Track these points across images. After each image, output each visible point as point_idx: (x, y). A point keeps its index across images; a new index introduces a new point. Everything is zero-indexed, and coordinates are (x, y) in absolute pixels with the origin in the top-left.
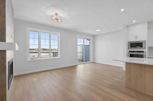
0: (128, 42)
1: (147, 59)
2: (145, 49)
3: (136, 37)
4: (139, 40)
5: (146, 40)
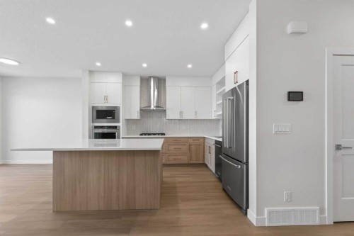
0: (93, 107)
1: (121, 139)
2: (118, 122)
3: (106, 98)
4: (110, 104)
5: (121, 106)
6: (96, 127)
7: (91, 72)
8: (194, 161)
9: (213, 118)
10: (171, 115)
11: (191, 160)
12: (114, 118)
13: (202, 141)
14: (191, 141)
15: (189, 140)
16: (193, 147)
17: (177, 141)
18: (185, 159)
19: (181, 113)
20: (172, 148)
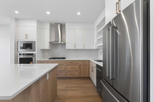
2: (35, 51)
5: (36, 41)
7: (17, 20)
8: (82, 76)
9: (95, 48)
10: (68, 46)
11: (81, 75)
12: (31, 48)
13: (87, 63)
14: (80, 63)
15: (79, 62)
16: (82, 67)
17: (72, 62)
18: (77, 74)
19: (75, 45)
20: (68, 67)
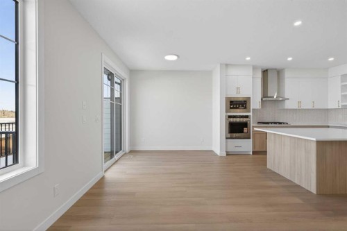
0: (226, 98)
2: (249, 112)
3: (238, 89)
4: (242, 95)
6: (230, 117)
10: (289, 105)
12: (246, 108)
19: (300, 103)
